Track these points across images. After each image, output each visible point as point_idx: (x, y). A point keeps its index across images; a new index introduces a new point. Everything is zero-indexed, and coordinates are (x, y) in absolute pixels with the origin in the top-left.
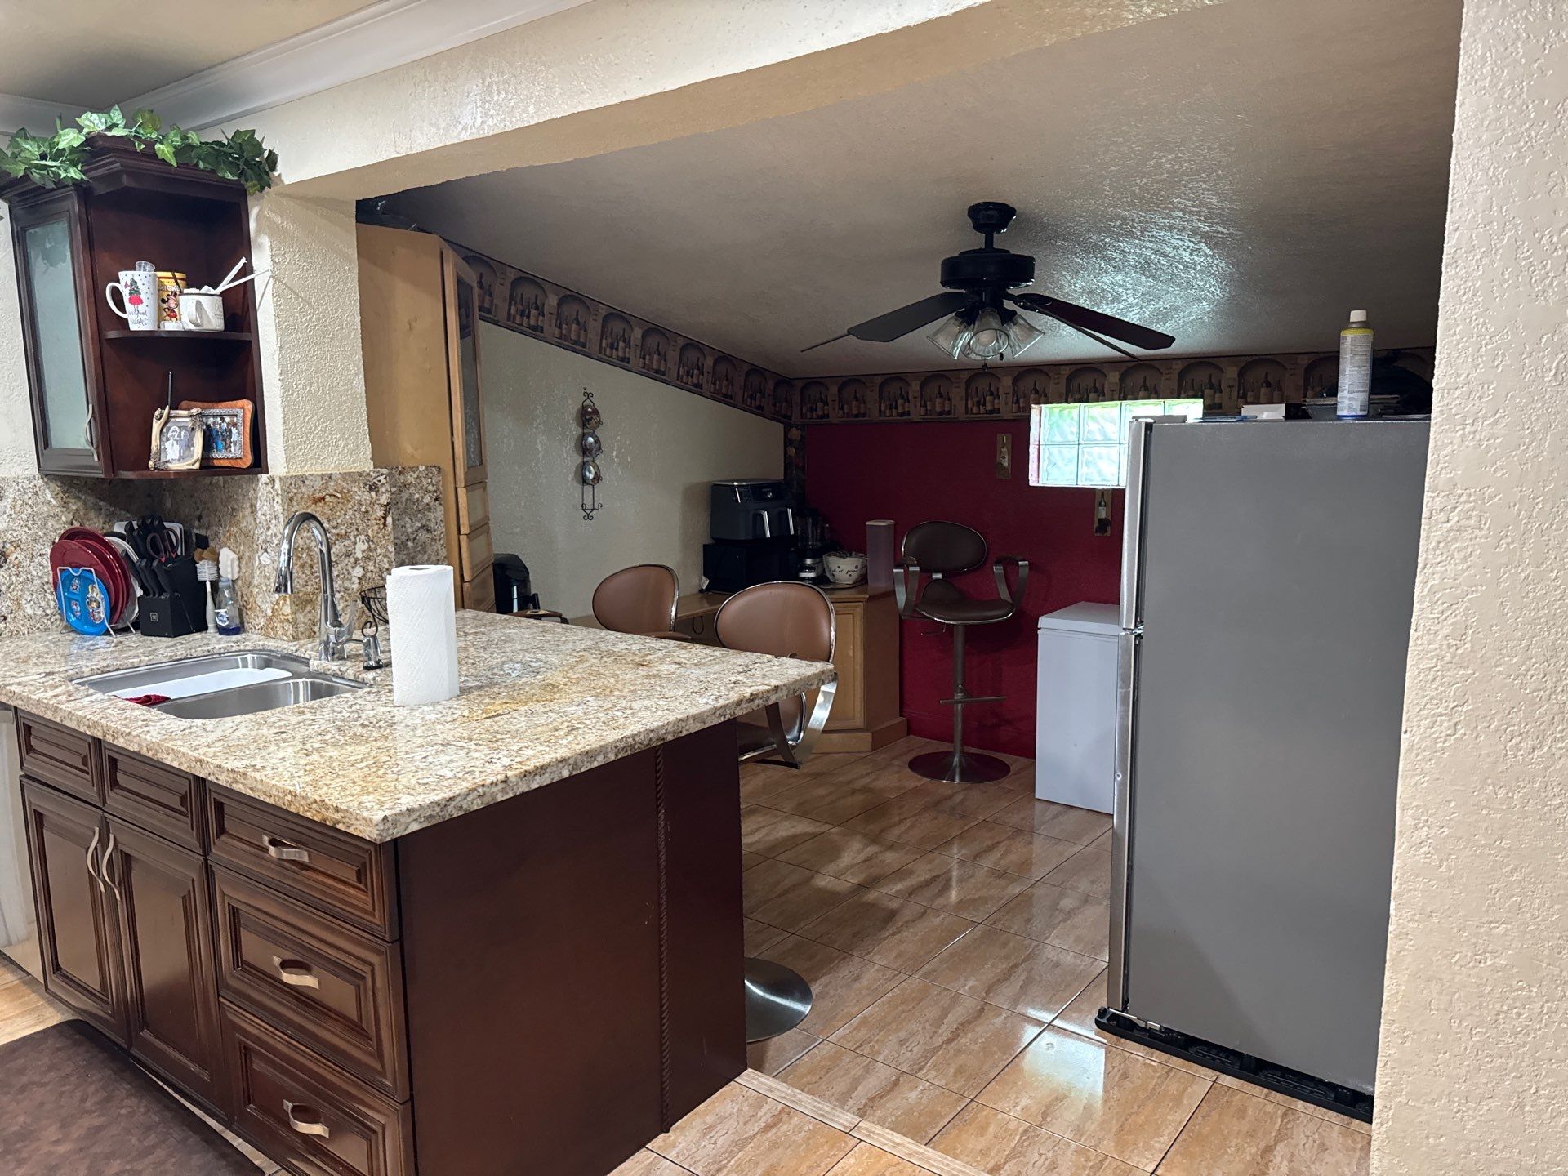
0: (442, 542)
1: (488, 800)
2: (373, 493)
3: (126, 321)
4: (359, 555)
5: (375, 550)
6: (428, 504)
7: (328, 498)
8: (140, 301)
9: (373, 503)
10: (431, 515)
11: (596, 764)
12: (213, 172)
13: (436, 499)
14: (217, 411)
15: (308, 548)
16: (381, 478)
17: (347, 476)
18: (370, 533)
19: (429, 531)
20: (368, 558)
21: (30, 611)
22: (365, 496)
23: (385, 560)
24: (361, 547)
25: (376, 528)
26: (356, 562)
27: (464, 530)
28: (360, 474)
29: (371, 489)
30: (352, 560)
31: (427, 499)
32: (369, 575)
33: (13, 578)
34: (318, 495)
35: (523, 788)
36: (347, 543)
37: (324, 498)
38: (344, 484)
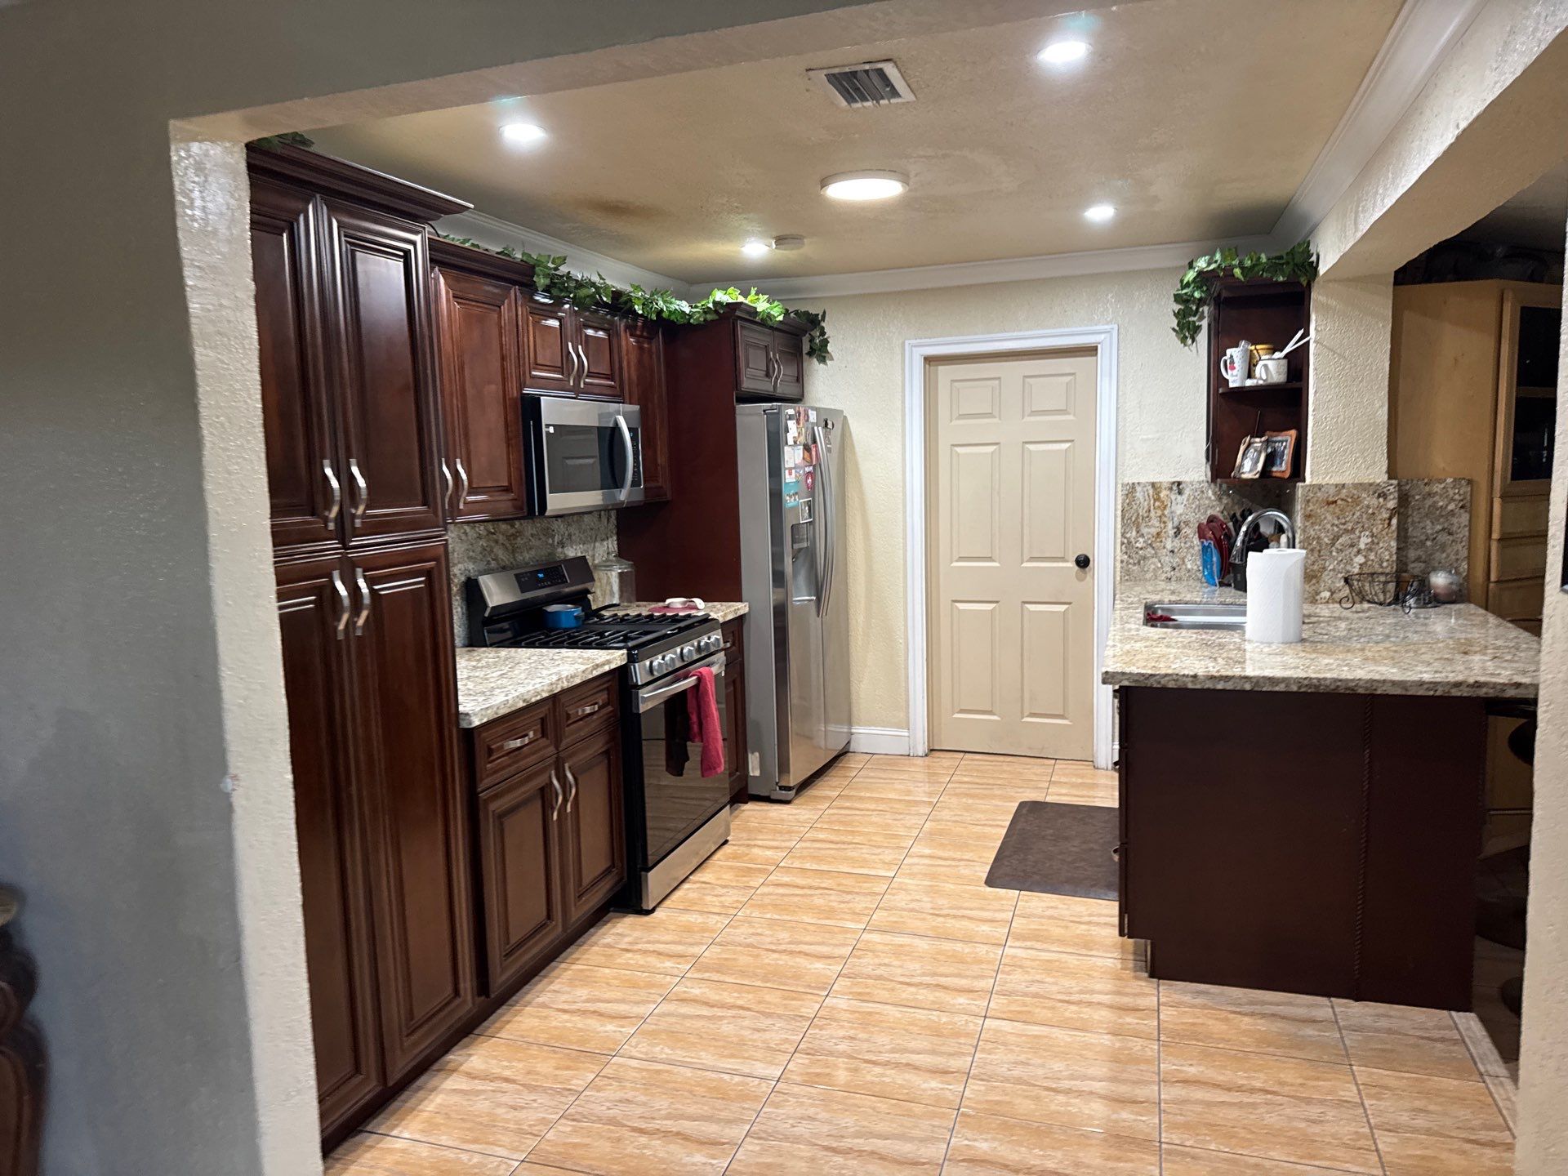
0: (1463, 544)
1: (1180, 684)
2: (1381, 500)
3: (1227, 381)
4: (1362, 546)
5: (1378, 543)
6: (1452, 511)
7: (1339, 502)
8: (1234, 368)
9: (1379, 507)
10: (1455, 520)
11: (1277, 689)
12: (1272, 278)
13: (1462, 507)
14: (1279, 438)
15: (1319, 538)
16: (1391, 487)
17: (1360, 486)
18: (1374, 530)
19: (1450, 534)
20: (1370, 550)
21: (1189, 567)
22: (1374, 501)
23: (1387, 553)
24: (1364, 541)
25: (1381, 526)
26: (1359, 552)
27: (1495, 536)
28: (1371, 485)
29: (1379, 496)
30: (1355, 550)
31: (1451, 507)
32: (1370, 563)
33: (1183, 545)
34: (1331, 499)
35: (1209, 685)
36: (1352, 536)
37: (1336, 502)
38: (1355, 492)
